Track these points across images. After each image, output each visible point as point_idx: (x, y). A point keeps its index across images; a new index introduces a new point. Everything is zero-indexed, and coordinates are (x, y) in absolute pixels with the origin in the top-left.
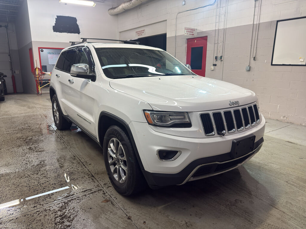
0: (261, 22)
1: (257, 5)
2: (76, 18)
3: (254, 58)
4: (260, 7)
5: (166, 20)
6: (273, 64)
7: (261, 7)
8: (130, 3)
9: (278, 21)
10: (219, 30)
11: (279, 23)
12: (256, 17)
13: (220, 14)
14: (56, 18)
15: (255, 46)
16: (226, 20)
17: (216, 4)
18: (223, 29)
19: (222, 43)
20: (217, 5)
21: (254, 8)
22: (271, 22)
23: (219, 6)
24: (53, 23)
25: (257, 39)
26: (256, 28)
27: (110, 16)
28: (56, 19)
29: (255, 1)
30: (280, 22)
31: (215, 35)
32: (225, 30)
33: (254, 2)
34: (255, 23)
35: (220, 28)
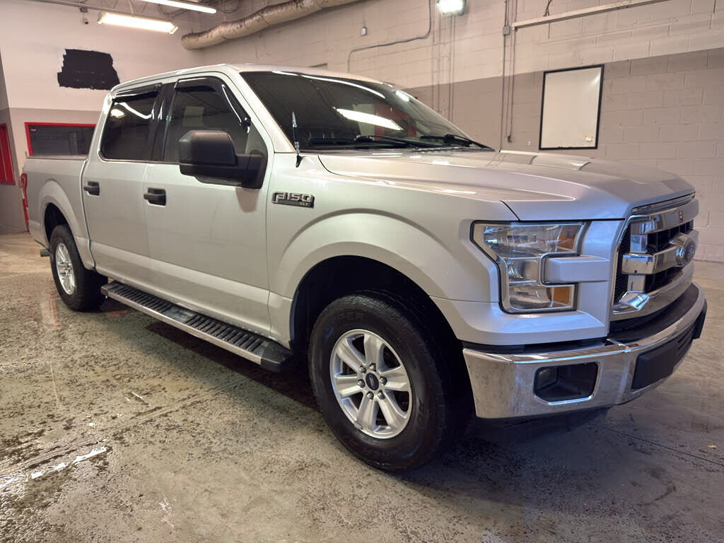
0: (517, 72)
1: (508, 43)
2: (109, 55)
3: (509, 138)
4: (513, 48)
5: (326, 64)
6: (543, 146)
7: (516, 46)
8: (241, 26)
9: (545, 73)
10: (439, 85)
11: (548, 76)
12: (507, 64)
13: (439, 55)
14: (65, 54)
15: (510, 116)
16: (452, 69)
17: (431, 36)
18: (446, 84)
19: (447, 111)
20: (434, 38)
21: (503, 49)
22: (534, 74)
23: (437, 40)
24: (59, 66)
25: (512, 104)
26: (508, 83)
27: (186, 51)
28: (64, 56)
29: (505, 35)
30: (550, 74)
31: (433, 96)
32: (451, 87)
33: (503, 37)
34: (507, 75)
35: (441, 83)
